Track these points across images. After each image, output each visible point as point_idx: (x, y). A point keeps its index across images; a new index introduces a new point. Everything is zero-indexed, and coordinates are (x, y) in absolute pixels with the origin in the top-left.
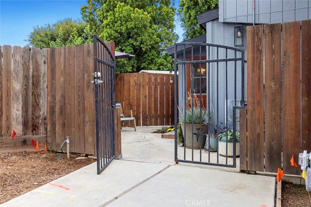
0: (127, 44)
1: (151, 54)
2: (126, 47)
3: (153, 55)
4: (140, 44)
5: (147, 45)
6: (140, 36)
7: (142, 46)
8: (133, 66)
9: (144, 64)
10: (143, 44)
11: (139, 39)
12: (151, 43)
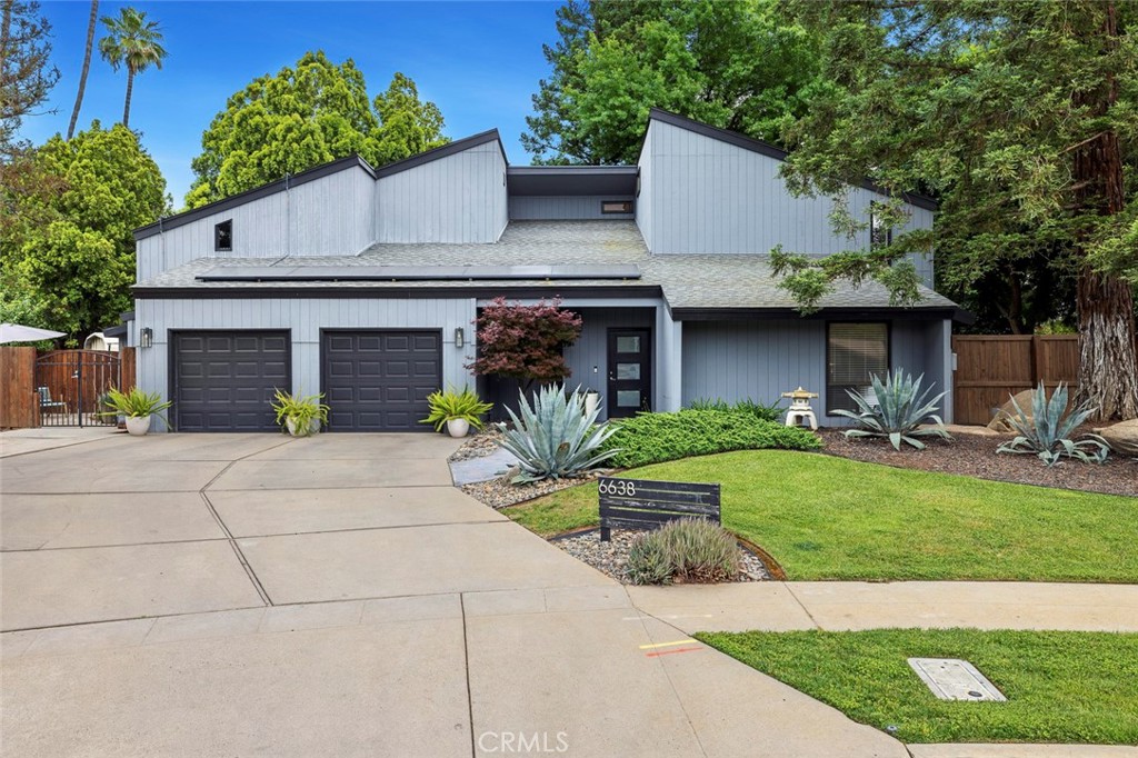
0: (70, 284)
1: (117, 301)
2: (69, 289)
3: (121, 303)
4: (96, 286)
5: (108, 288)
6: (94, 273)
7: (98, 289)
8: (82, 321)
9: (104, 317)
10: (102, 286)
11: (93, 278)
12: (117, 284)
